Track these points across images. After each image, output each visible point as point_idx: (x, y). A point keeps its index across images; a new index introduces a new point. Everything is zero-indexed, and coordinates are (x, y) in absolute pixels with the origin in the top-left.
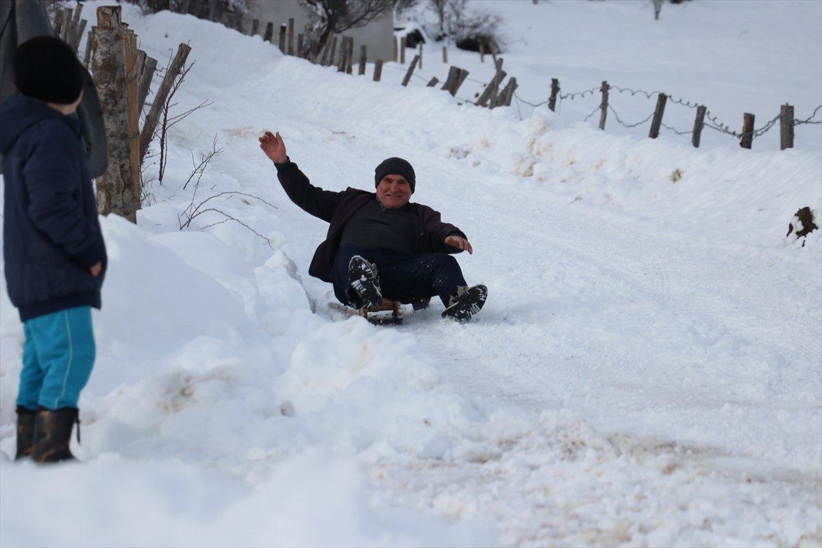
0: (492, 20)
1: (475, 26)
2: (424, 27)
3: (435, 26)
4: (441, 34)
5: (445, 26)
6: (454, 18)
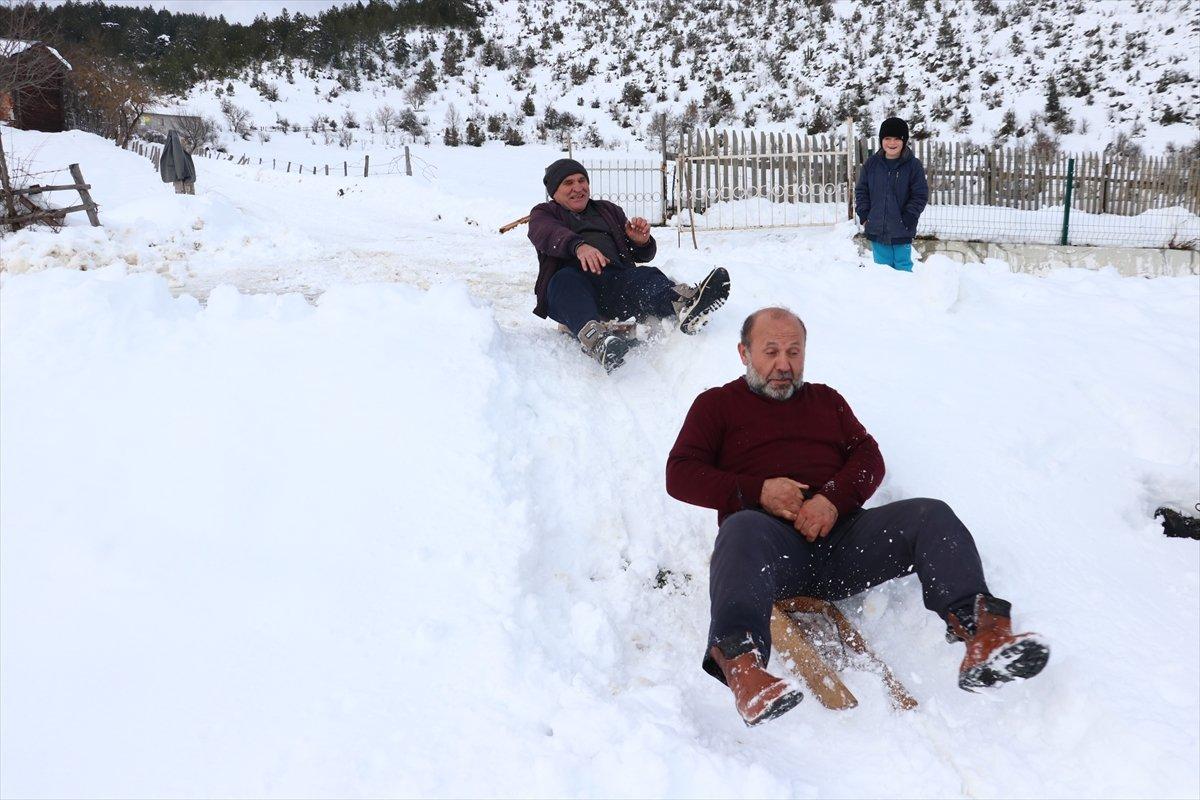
2: (209, 147)
3: (211, 146)
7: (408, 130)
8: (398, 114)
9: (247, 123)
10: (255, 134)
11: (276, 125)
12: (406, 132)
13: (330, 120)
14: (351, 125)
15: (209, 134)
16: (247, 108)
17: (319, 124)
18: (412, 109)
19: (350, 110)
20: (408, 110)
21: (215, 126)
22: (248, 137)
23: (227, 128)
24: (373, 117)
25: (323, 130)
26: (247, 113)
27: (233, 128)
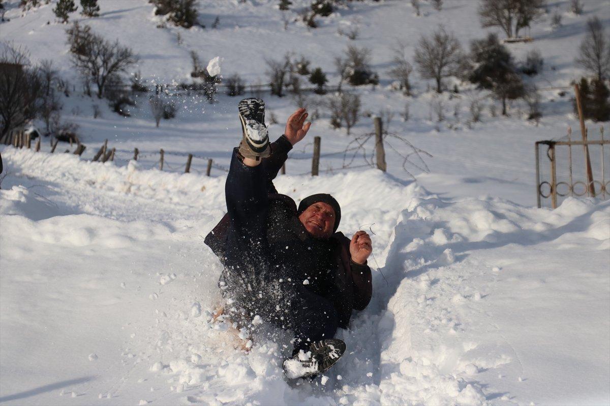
0: (74, 126)
1: (65, 129)
2: (39, 130)
3: (44, 129)
4: (47, 133)
5: (50, 129)
6: (54, 125)
7: (489, 86)
8: (466, 49)
9: (127, 74)
10: (144, 104)
11: (190, 80)
12: (485, 92)
13: (312, 67)
14: (361, 77)
15: (39, 102)
16: (124, 43)
17: (287, 77)
18: (502, 38)
19: (359, 46)
20: (492, 39)
21: (54, 85)
22: (129, 109)
23: (80, 89)
24: (409, 55)
25: (296, 91)
26: (125, 55)
27: (95, 88)
